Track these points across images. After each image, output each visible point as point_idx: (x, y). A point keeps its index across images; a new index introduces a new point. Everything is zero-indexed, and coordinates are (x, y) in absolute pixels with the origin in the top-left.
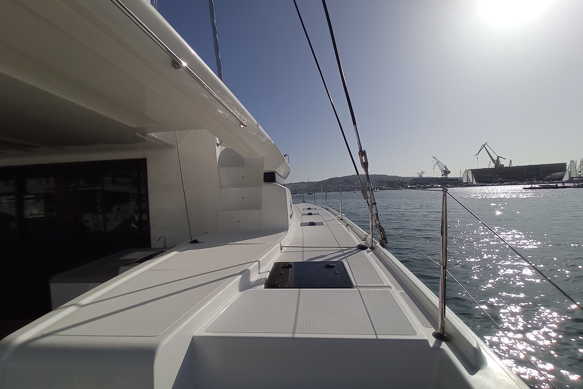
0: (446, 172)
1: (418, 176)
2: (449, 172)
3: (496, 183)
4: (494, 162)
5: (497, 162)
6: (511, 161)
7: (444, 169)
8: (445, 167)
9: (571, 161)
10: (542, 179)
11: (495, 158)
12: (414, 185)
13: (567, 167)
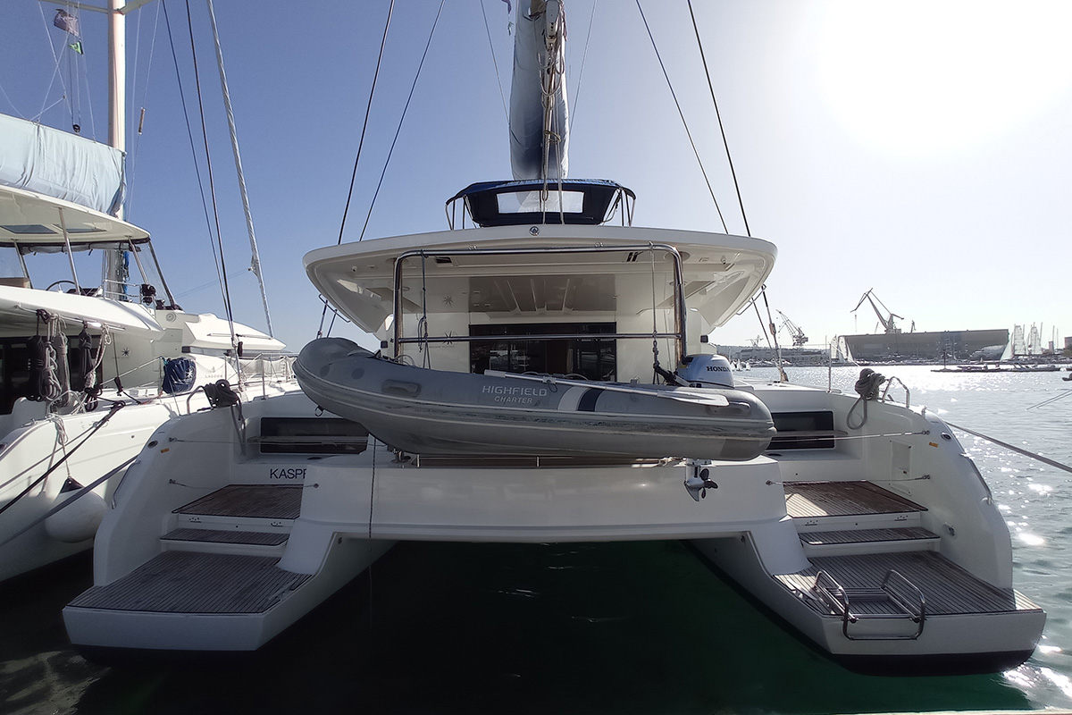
0: (801, 339)
1: (751, 345)
2: (807, 339)
3: (887, 361)
4: (884, 324)
5: (889, 324)
6: (913, 324)
7: (797, 333)
8: (799, 330)
9: (1016, 327)
10: (966, 356)
11: (886, 317)
12: (745, 360)
13: (1010, 336)
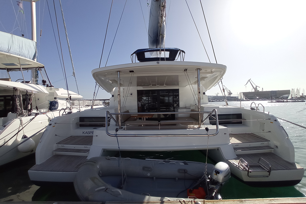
0: (230, 93)
1: (216, 95)
2: (232, 93)
3: (255, 99)
4: (254, 89)
5: (256, 89)
7: (229, 92)
8: (230, 91)
9: (292, 89)
10: (278, 98)
11: (255, 87)
12: (214, 100)
13: (290, 92)
